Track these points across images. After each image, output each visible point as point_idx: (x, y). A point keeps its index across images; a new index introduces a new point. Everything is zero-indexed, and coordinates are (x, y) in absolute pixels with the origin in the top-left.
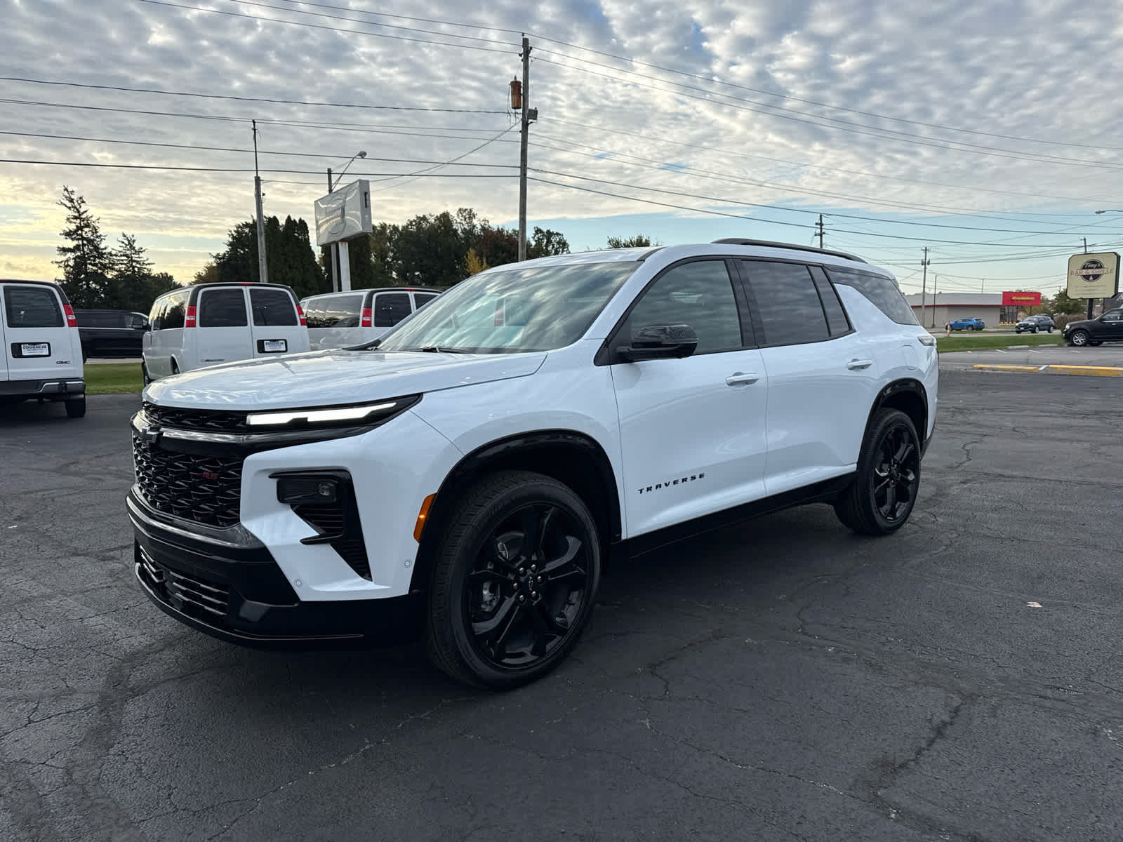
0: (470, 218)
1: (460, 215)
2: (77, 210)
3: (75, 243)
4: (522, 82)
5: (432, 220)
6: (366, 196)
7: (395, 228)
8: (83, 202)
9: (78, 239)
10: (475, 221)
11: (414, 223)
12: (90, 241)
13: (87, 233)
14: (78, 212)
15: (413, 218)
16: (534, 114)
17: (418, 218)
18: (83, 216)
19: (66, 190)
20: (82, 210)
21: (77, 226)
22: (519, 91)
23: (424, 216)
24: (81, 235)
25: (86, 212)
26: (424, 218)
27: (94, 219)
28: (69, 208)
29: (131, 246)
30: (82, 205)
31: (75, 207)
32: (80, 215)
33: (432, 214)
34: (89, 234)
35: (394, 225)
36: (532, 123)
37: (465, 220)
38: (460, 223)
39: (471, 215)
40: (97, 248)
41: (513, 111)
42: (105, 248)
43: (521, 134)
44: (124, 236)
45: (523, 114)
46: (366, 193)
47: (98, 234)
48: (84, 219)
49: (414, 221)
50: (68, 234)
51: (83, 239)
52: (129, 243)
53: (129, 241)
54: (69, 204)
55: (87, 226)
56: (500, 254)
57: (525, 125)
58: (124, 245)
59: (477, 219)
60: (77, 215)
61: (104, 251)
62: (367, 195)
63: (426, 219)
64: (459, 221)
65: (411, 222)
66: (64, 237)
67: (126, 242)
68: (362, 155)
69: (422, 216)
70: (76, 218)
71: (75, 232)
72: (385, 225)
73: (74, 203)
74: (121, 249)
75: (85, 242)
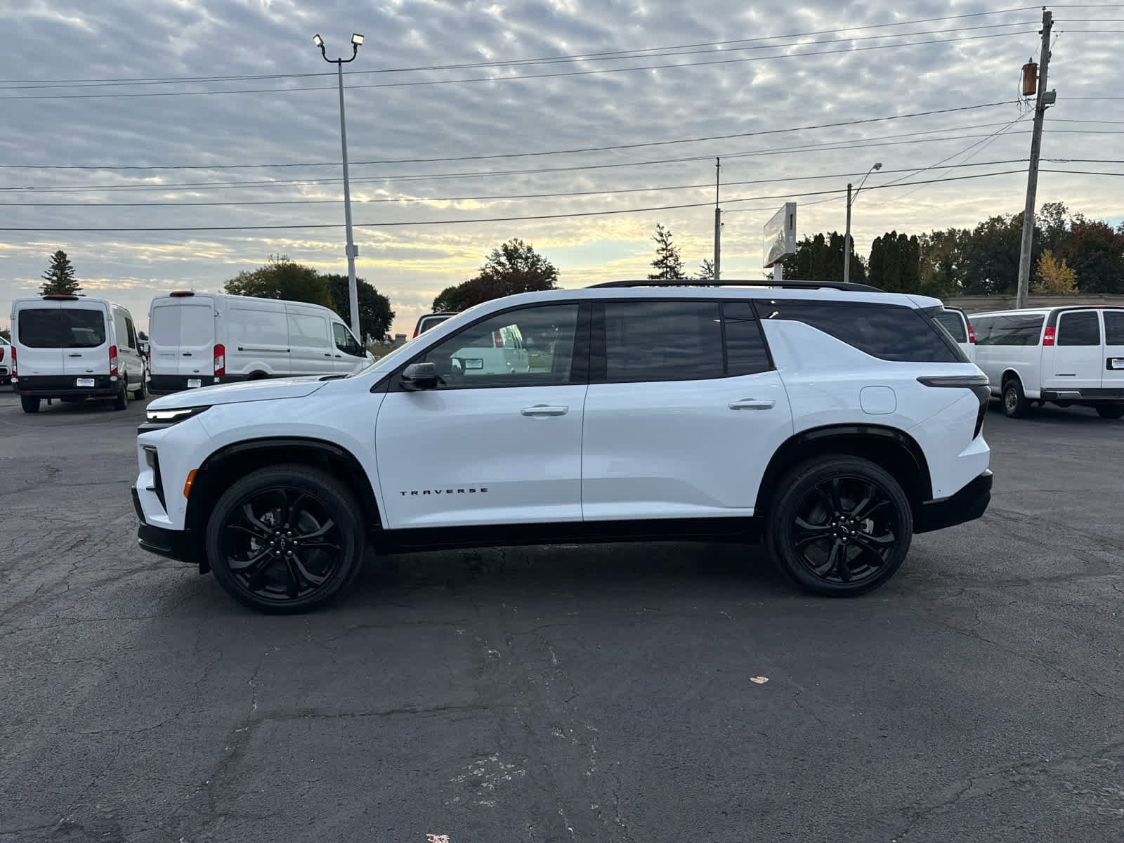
0: (1059, 213)
1: (1046, 212)
2: (665, 242)
3: (661, 271)
4: (1039, 63)
5: (1008, 222)
6: (791, 218)
7: (966, 233)
8: (670, 235)
9: (663, 268)
10: (1063, 217)
11: (986, 226)
12: (672, 268)
13: (671, 262)
14: (666, 244)
15: (985, 219)
16: (1051, 98)
17: (991, 219)
18: (669, 248)
19: (658, 226)
20: (668, 243)
21: (664, 257)
22: (1033, 75)
23: (999, 217)
24: (666, 264)
25: (671, 243)
26: (999, 219)
27: (676, 249)
28: (659, 242)
29: (710, 270)
30: (669, 238)
31: (663, 241)
32: (667, 247)
33: (1010, 214)
34: (672, 262)
35: (965, 230)
36: (1048, 107)
37: (1052, 216)
38: (1045, 221)
39: (1060, 210)
40: (676, 274)
41: (1024, 98)
42: (683, 274)
43: (1033, 122)
44: (705, 261)
45: (1038, 99)
46: (792, 215)
47: (679, 262)
48: (669, 250)
49: (987, 223)
50: (656, 264)
51: (667, 267)
52: (709, 268)
53: (708, 266)
54: (659, 238)
55: (671, 256)
56: (1093, 252)
57: (1040, 111)
58: (704, 270)
59: (1067, 214)
60: (664, 247)
61: (682, 276)
62: (793, 217)
63: (1002, 220)
64: (1043, 218)
65: (983, 225)
66: (653, 266)
67: (706, 267)
68: (878, 166)
69: (996, 217)
70: (663, 249)
71: (662, 261)
72: (955, 230)
73: (663, 238)
74: (701, 273)
75: (668, 270)
